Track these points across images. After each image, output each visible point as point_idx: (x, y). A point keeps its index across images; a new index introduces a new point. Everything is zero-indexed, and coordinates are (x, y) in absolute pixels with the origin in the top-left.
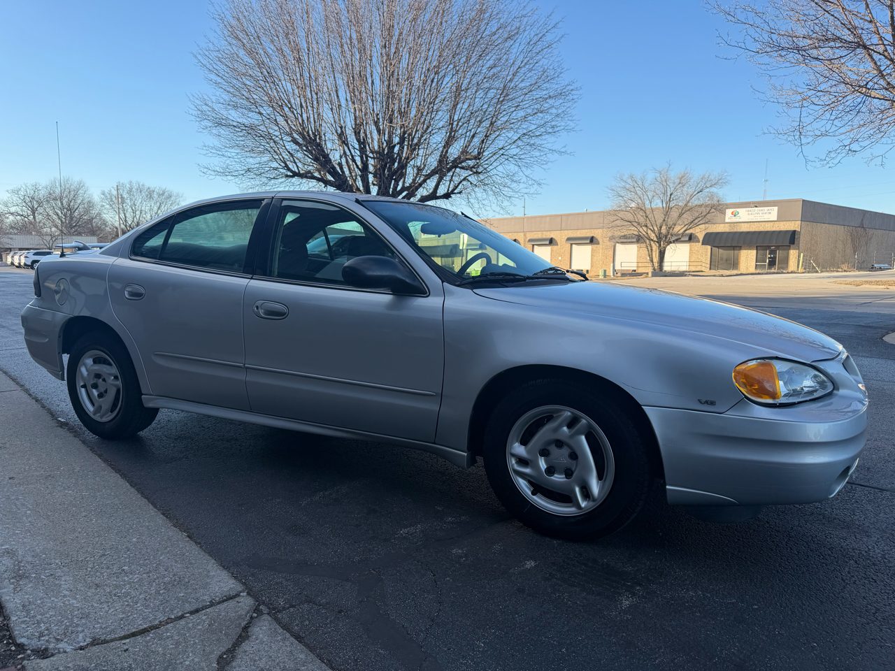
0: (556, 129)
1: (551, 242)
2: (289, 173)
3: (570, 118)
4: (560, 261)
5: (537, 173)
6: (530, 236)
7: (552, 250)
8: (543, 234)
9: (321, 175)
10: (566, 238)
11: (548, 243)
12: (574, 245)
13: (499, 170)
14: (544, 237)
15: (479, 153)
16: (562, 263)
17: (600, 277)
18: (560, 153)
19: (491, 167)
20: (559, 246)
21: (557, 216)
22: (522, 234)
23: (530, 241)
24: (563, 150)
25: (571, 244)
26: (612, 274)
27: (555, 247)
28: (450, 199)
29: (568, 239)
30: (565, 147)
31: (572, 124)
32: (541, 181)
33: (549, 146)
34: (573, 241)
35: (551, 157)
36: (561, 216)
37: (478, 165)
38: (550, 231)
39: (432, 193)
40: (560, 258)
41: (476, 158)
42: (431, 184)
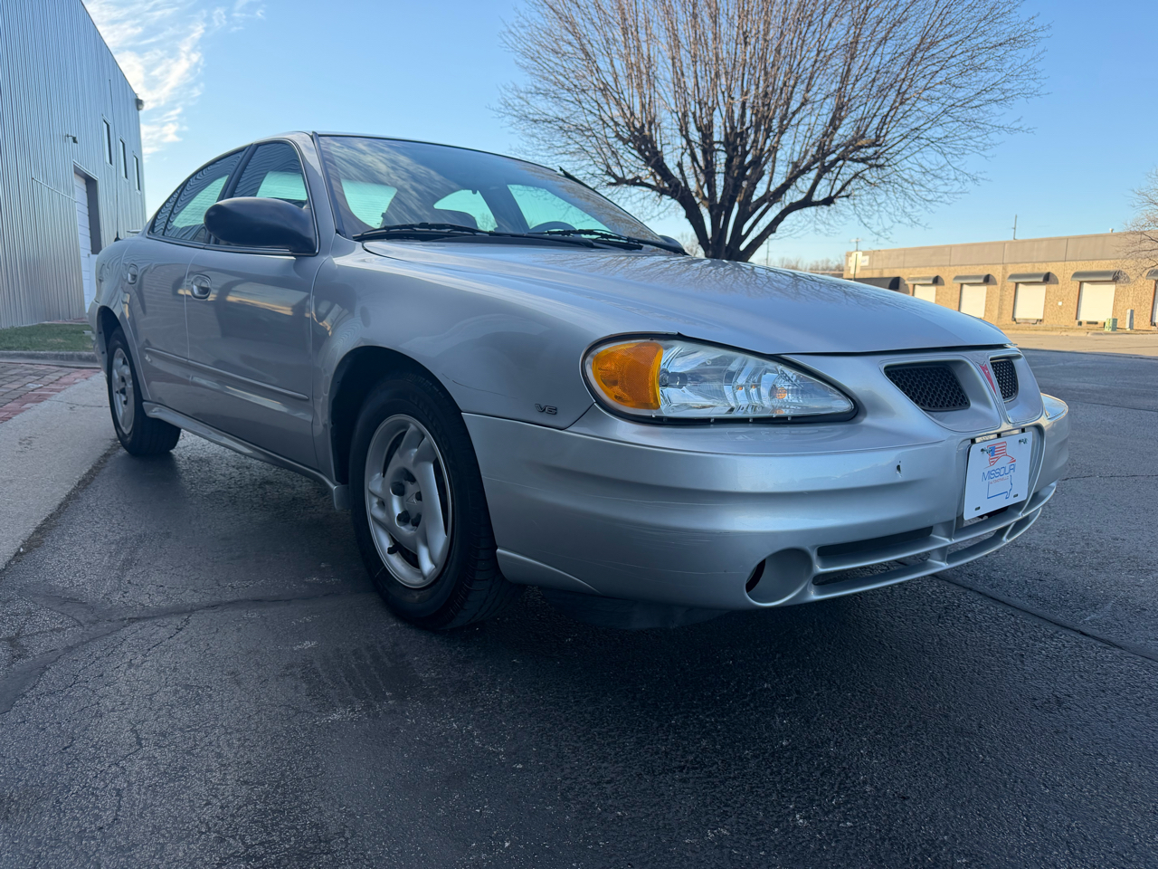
0: (1008, 94)
1: (1047, 278)
2: (613, 181)
3: (1032, 76)
4: (1061, 307)
5: (971, 163)
6: (1012, 270)
7: (1047, 292)
8: (1034, 267)
9: (656, 181)
10: (1073, 273)
11: (1041, 280)
12: (1085, 284)
13: (910, 162)
14: (1036, 271)
15: (878, 137)
16: (1063, 311)
17: (1106, 330)
18: (1012, 131)
19: (898, 157)
20: (1060, 285)
21: (1061, 239)
22: (1000, 268)
23: (1012, 277)
24: (1016, 125)
25: (1081, 283)
26: (1127, 326)
27: (1053, 287)
28: (832, 206)
29: (1076, 275)
30: (1019, 120)
31: (1034, 85)
32: (979, 175)
33: (994, 121)
34: (1083, 277)
35: (994, 136)
36: (1068, 239)
37: (877, 156)
38: (1046, 262)
39: (805, 198)
40: (1060, 304)
41: (873, 144)
42: (804, 183)
